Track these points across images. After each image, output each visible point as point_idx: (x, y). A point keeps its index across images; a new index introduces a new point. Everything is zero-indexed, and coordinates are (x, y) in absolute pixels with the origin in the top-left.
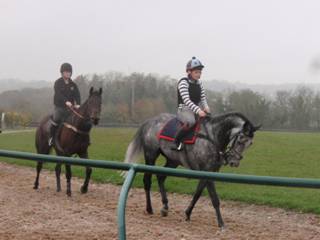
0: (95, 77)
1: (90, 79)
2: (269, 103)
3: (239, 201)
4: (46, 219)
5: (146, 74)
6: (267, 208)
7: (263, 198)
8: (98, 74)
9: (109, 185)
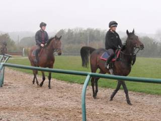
0: (69, 30)
1: (67, 31)
2: (157, 43)
3: (142, 93)
4: (45, 100)
5: (95, 29)
6: (157, 96)
7: (154, 91)
8: (71, 29)
9: (77, 84)
